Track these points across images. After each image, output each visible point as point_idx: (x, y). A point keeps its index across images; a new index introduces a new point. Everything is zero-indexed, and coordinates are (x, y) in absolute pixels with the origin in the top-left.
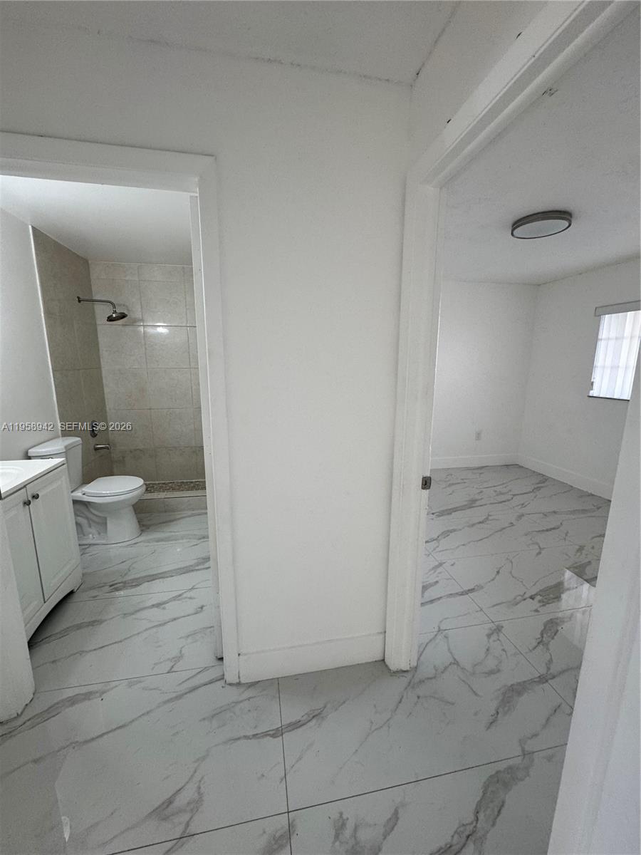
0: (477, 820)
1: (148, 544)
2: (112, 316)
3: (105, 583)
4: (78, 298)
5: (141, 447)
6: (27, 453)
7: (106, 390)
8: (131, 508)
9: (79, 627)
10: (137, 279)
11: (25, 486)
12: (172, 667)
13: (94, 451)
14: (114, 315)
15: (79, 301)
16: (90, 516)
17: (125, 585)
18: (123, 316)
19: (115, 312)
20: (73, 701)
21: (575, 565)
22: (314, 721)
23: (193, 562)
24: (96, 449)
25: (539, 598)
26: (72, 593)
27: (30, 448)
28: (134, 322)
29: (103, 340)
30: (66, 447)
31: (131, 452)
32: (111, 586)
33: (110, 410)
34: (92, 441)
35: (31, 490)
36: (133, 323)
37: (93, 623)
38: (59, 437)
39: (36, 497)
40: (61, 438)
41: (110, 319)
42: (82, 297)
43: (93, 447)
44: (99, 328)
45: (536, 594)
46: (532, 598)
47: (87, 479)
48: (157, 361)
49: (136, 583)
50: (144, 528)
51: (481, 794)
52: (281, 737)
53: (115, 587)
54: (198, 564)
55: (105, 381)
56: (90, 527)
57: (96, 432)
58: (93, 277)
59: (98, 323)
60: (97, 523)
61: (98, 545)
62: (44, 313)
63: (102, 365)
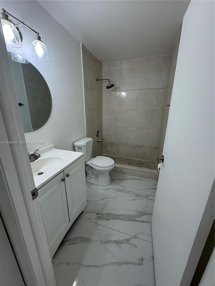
1: (113, 191)
2: (108, 86)
3: (95, 211)
4: (97, 79)
5: (113, 142)
6: (73, 144)
7: (103, 118)
8: (108, 172)
9: (82, 240)
10: (119, 68)
11: (63, 171)
14: (109, 85)
15: (97, 81)
17: (103, 217)
18: (112, 86)
19: (110, 84)
24: (98, 141)
26: (83, 211)
27: (75, 142)
29: (104, 97)
30: (86, 143)
31: (109, 143)
33: (104, 126)
34: (97, 138)
35: (66, 172)
36: (116, 89)
39: (68, 176)
40: (86, 138)
41: (108, 87)
42: (98, 79)
43: (97, 140)
44: (103, 92)
48: (123, 106)
55: (103, 115)
56: (93, 175)
57: (98, 135)
58: (103, 70)
59: (103, 90)
60: (95, 175)
61: (95, 184)
62: (84, 85)
63: (103, 108)
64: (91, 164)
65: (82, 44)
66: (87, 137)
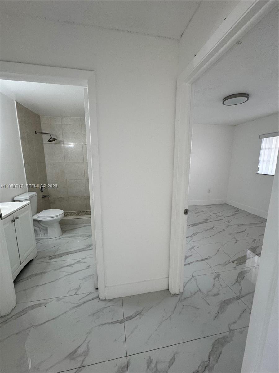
0: (210, 359)
1: (66, 239)
3: (47, 256)
4: (36, 132)
5: (62, 196)
6: (13, 199)
7: (47, 172)
8: (58, 223)
9: (36, 275)
10: (61, 124)
11: (12, 214)
12: (76, 292)
13: (42, 199)
14: (51, 139)
15: (36, 133)
16: (40, 226)
17: (56, 257)
18: (55, 140)
20: (33, 307)
21: (252, 248)
22: (138, 316)
23: (85, 247)
24: (43, 197)
25: (236, 262)
26: (32, 260)
27: (14, 197)
28: (60, 142)
29: (46, 150)
30: (30, 196)
31: (58, 198)
32: (49, 257)
33: (49, 180)
34: (41, 194)
35: (15, 215)
37: (41, 273)
38: (27, 192)
39: (17, 218)
41: (49, 141)
43: (41, 197)
44: (44, 145)
45: (235, 260)
46: (233, 262)
47: (39, 210)
48: (69, 159)
49: (61, 256)
50: (63, 232)
51: (211, 348)
52: (123, 323)
53: (51, 257)
54: (88, 248)
55: (47, 168)
56: (40, 231)
57: (43, 190)
58: (42, 123)
59: (44, 143)
60: (43, 229)
61: (44, 239)
62: (21, 139)
63: (46, 161)
64: (38, 217)
65: (16, 101)
66: (28, 192)
